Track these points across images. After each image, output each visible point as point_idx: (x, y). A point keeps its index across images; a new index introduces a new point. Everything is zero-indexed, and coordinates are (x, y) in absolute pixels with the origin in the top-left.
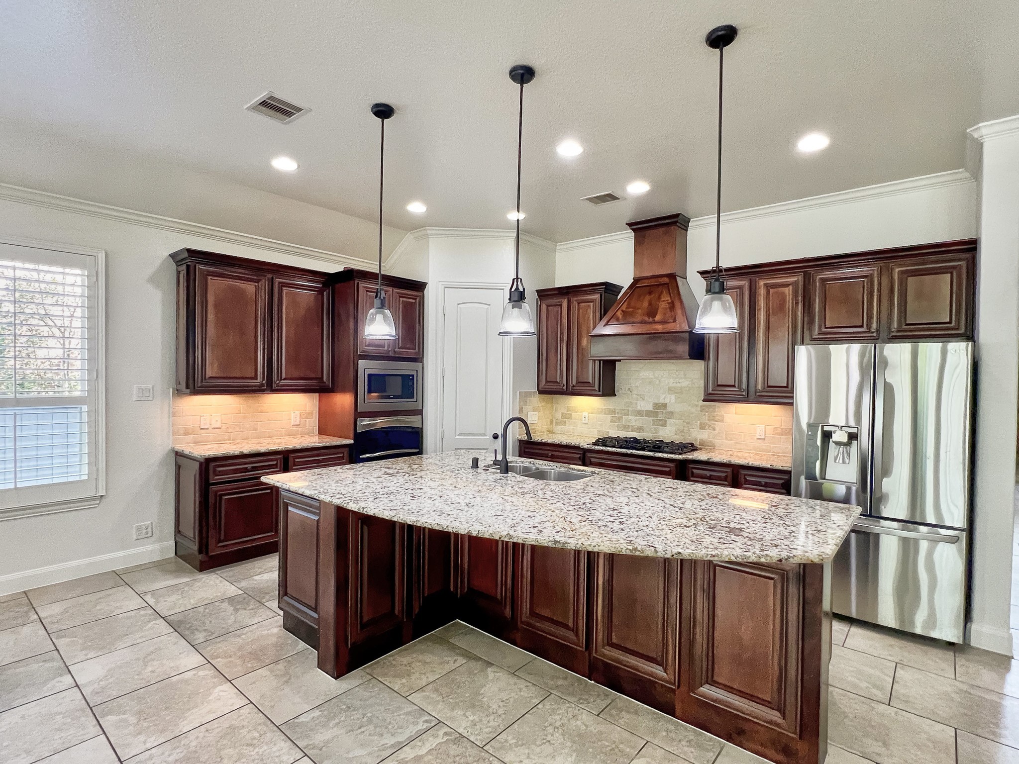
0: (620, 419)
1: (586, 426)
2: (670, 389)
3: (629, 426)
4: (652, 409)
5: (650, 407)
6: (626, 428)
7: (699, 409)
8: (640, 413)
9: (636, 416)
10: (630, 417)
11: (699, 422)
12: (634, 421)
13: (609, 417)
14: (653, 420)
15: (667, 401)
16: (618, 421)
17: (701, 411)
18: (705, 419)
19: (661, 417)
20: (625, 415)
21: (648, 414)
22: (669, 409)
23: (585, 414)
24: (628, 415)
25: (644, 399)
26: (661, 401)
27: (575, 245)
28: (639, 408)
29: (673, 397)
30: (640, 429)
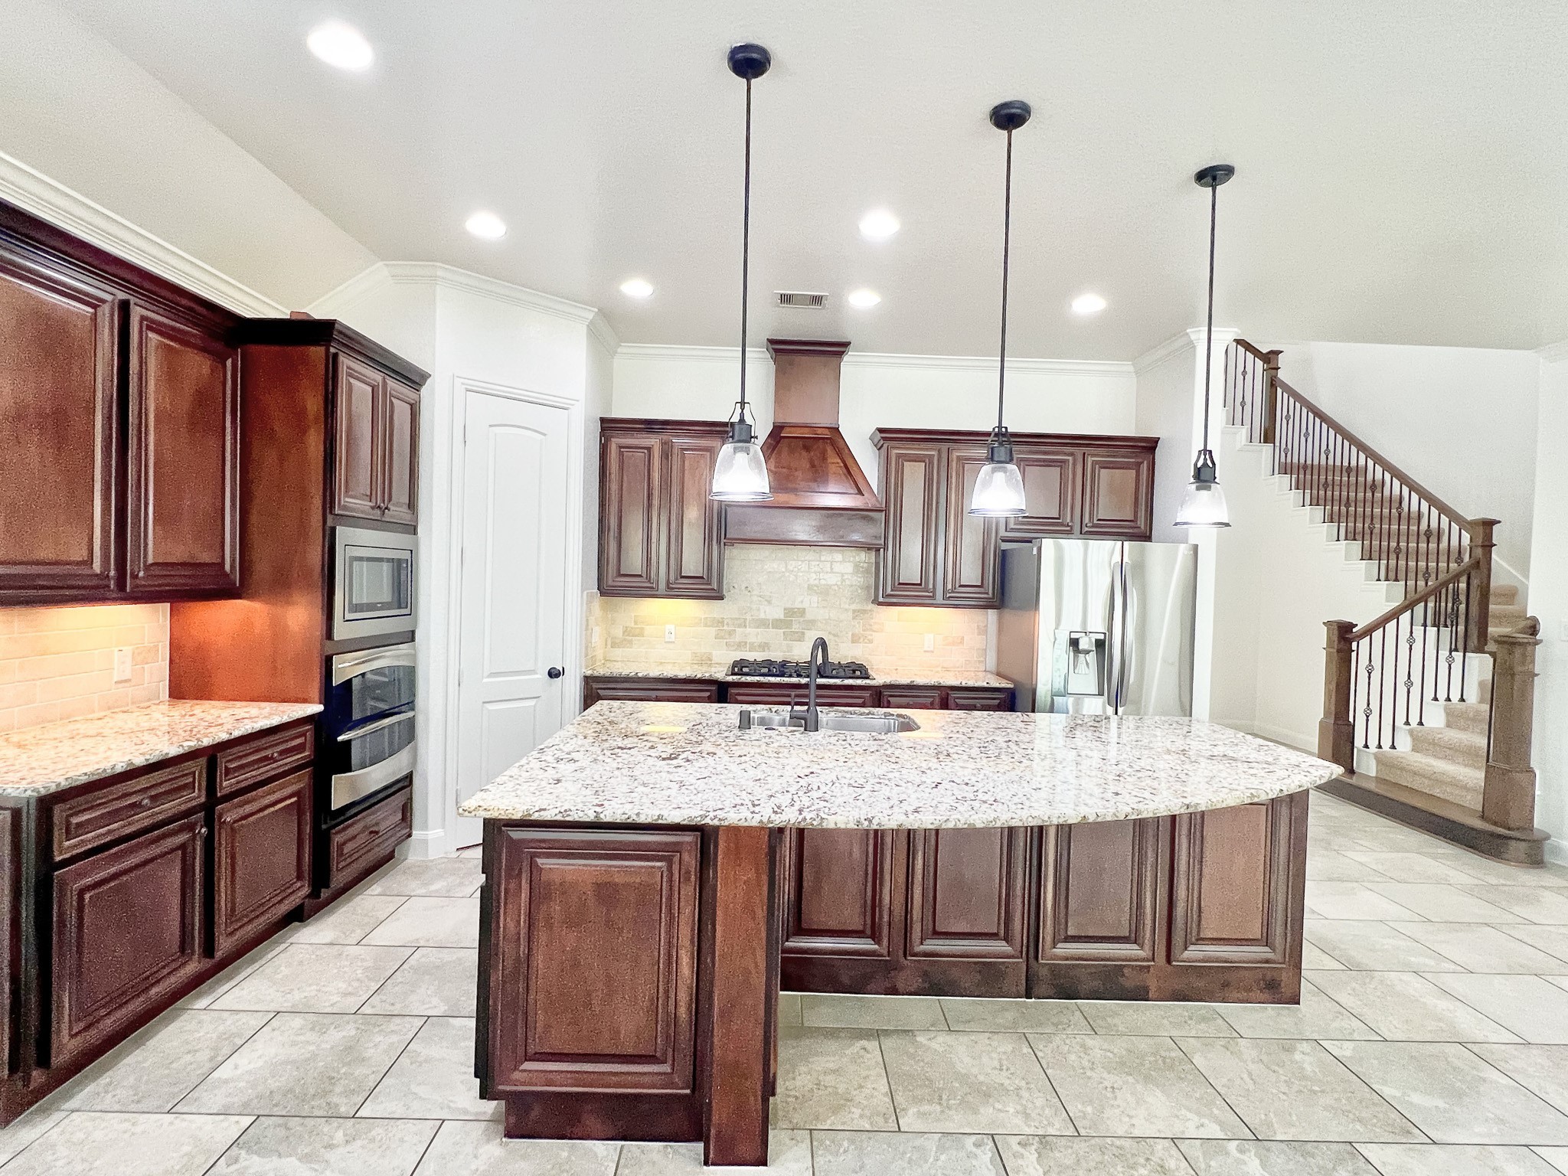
0: (731, 633)
1: (671, 646)
2: (810, 588)
3: (746, 643)
4: (782, 617)
5: (779, 614)
6: (740, 645)
7: (850, 614)
8: (763, 623)
9: (758, 627)
10: (748, 630)
11: (850, 634)
12: (755, 635)
13: (713, 631)
14: (784, 633)
15: (806, 605)
16: (727, 636)
17: (854, 618)
18: (858, 630)
19: (795, 627)
20: (740, 626)
21: (777, 624)
22: (809, 616)
23: (671, 627)
24: (745, 626)
25: (769, 602)
26: (798, 605)
27: (652, 351)
28: (762, 616)
29: (815, 598)
30: (764, 646)
